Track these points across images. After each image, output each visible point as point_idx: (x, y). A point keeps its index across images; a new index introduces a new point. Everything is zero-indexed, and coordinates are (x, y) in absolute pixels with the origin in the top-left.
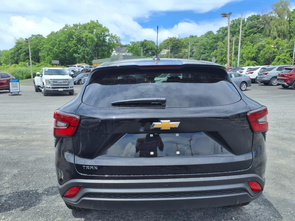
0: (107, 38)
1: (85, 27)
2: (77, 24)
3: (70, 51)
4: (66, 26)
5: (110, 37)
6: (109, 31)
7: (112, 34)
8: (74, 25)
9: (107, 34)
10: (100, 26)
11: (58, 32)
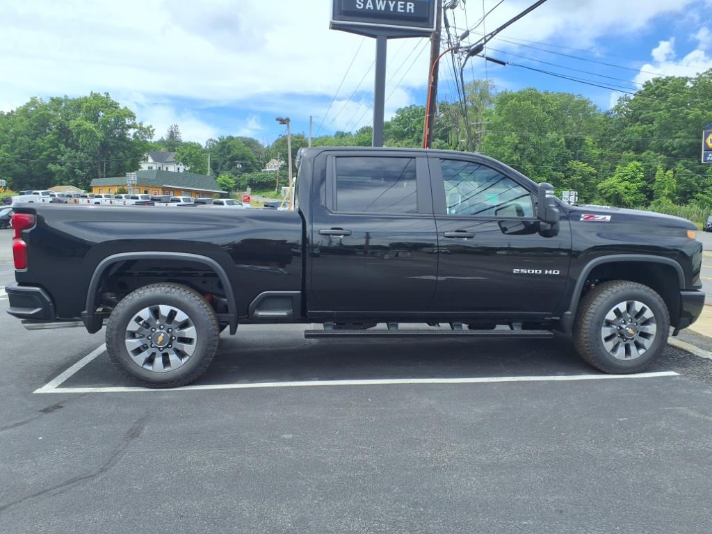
0: (131, 131)
1: (77, 105)
2: (60, 98)
3: (41, 157)
4: (34, 102)
5: (136, 130)
6: (135, 117)
7: (141, 124)
8: (52, 99)
9: (131, 123)
10: (114, 106)
11: (12, 111)
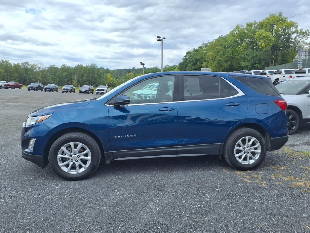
0: (293, 36)
1: (261, 26)
2: (252, 22)
4: (237, 27)
5: (297, 34)
6: (297, 27)
7: (300, 30)
8: (248, 25)
9: (294, 30)
10: (284, 20)
11: (227, 35)
